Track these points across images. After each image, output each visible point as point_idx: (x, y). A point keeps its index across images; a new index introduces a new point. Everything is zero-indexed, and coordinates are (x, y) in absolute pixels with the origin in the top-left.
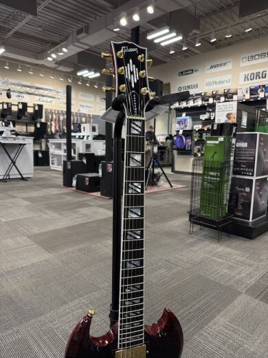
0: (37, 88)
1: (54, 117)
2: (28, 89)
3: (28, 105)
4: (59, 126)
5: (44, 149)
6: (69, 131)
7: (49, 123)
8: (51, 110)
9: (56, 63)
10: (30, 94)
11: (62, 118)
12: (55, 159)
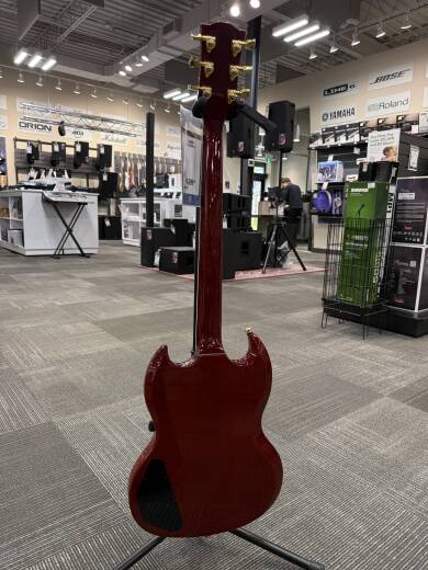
0: (103, 120)
1: (129, 164)
2: (90, 121)
3: (90, 146)
4: (136, 179)
5: (113, 213)
6: (151, 185)
8: (124, 154)
9: (132, 81)
10: (93, 129)
11: (139, 166)
12: (129, 228)
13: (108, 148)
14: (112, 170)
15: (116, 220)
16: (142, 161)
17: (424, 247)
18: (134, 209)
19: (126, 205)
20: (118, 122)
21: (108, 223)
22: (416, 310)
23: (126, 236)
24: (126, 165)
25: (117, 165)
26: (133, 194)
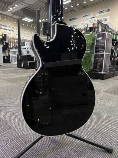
1: (12, 40)
4: (14, 44)
5: (7, 55)
7: (9, 43)
13: (5, 35)
14: (7, 42)
16: (16, 40)
18: (14, 53)
21: (6, 58)
23: (12, 61)
26: (14, 48)
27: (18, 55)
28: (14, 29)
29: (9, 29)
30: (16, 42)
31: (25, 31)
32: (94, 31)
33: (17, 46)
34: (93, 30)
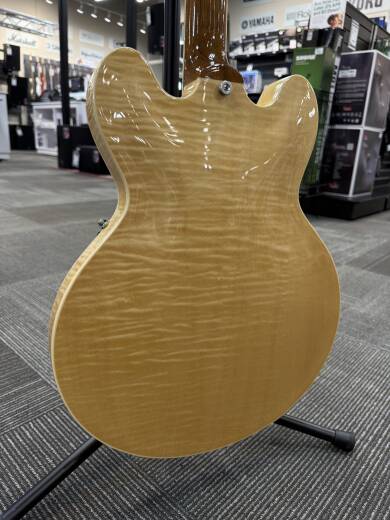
0: (10, 14)
1: (40, 69)
4: (49, 86)
5: (25, 122)
6: (66, 90)
7: (31, 80)
8: (34, 58)
11: (52, 72)
12: (44, 137)
13: (16, 50)
14: (21, 74)
15: (29, 129)
16: (55, 67)
17: (362, 128)
18: (48, 114)
19: (40, 111)
20: (26, 18)
21: (20, 132)
22: (351, 195)
23: (40, 144)
24: (36, 71)
25: (27, 70)
26: (46, 98)
27: (62, 123)
28: (46, 28)
29: (30, 27)
30: (56, 74)
31: (84, 35)
32: (332, 45)
33: (56, 91)
34: (329, 42)
